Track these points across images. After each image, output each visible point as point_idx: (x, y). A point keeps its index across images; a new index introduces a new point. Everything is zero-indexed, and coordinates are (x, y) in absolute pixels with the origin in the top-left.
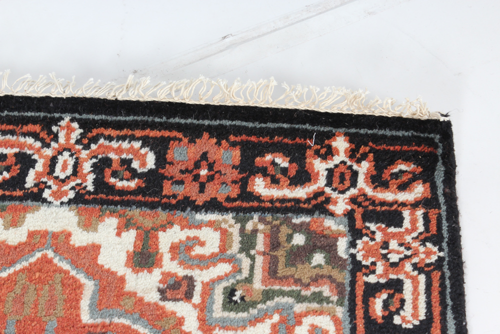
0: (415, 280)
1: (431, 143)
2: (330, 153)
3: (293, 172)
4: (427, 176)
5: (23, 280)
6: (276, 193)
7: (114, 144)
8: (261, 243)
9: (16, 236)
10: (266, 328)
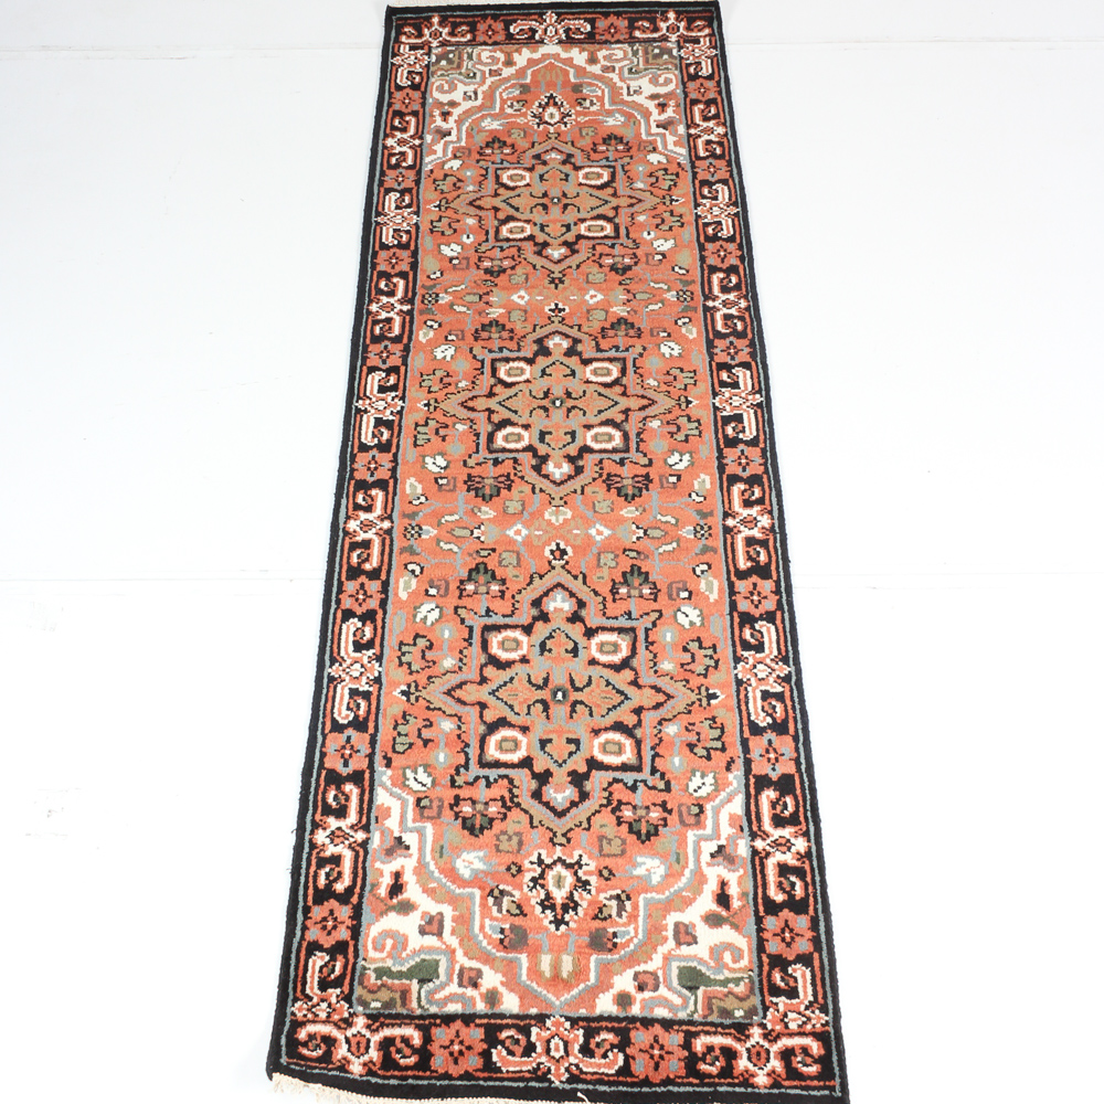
0: (707, 62)
1: (710, 11)
2: (667, 19)
3: (651, 28)
4: (710, 25)
5: (543, 70)
6: (645, 36)
7: (572, 22)
8: (641, 53)
9: (537, 56)
10: (647, 78)
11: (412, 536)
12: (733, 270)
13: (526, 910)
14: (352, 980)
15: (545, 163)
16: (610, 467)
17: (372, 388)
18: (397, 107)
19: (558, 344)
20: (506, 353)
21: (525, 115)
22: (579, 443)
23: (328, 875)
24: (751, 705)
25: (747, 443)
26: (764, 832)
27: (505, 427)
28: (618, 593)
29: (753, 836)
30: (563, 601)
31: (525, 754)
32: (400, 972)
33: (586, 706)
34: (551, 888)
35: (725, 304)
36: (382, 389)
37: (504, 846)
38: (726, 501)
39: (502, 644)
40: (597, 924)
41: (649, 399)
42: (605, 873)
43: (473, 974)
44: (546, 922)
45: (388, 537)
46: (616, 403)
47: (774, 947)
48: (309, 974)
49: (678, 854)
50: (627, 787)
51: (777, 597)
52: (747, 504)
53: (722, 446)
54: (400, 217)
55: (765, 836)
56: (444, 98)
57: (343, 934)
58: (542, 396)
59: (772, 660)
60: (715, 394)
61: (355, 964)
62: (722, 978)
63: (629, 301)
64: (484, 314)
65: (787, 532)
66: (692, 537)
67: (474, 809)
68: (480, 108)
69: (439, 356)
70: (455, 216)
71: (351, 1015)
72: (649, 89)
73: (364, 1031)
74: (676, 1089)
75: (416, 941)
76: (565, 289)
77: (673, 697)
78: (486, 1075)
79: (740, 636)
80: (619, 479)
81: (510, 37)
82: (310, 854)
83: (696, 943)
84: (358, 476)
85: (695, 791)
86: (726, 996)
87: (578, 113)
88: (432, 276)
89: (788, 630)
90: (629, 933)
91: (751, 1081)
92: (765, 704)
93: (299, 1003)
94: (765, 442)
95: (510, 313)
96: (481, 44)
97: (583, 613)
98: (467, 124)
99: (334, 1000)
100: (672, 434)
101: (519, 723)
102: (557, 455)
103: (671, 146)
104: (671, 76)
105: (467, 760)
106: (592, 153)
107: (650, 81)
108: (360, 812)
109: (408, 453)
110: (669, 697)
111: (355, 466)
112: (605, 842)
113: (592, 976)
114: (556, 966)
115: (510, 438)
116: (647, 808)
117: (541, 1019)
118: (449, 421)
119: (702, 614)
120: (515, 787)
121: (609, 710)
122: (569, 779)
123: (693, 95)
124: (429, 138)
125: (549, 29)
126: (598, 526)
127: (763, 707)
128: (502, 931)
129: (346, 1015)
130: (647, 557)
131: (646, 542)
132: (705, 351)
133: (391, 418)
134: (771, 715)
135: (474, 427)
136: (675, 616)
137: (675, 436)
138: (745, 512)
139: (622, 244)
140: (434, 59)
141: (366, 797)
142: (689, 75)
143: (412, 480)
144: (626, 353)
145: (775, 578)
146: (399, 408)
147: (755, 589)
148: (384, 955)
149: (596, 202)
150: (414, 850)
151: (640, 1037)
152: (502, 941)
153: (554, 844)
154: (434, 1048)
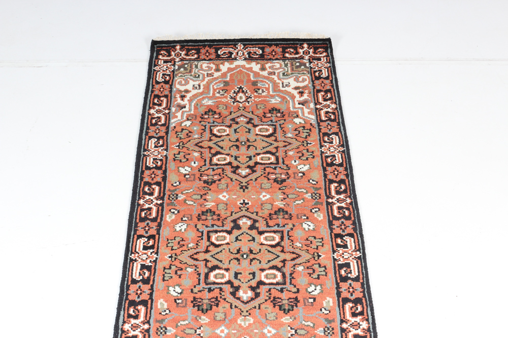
0: (325, 70)
1: (326, 44)
2: (303, 48)
3: (295, 52)
4: (326, 51)
5: (236, 74)
6: (291, 56)
7: (252, 49)
8: (289, 65)
9: (233, 66)
10: (293, 78)
11: (161, 333)
12: (342, 182)
15: (237, 123)
16: (275, 293)
17: (139, 247)
18: (156, 92)
19: (245, 223)
20: (215, 228)
21: (226, 97)
22: (257, 279)
25: (353, 280)
27: (215, 270)
35: (338, 200)
36: (145, 248)
38: (342, 313)
41: (297, 254)
45: (147, 334)
46: (278, 256)
52: (354, 315)
53: (339, 281)
54: (157, 152)
56: (182, 88)
58: (236, 252)
60: (334, 252)
63: (284, 199)
64: (203, 206)
65: (377, 331)
66: (323, 334)
68: (202, 94)
69: (178, 229)
70: (187, 152)
72: (294, 84)
76: (248, 192)
80: (280, 300)
81: (218, 56)
84: (130, 298)
87: (255, 97)
88: (174, 185)
94: (363, 279)
95: (218, 205)
96: (203, 60)
98: (195, 102)
100: (310, 274)
102: (244, 286)
103: (306, 115)
104: (306, 77)
106: (263, 118)
107: (295, 80)
109: (159, 285)
111: (129, 292)
115: (218, 276)
118: (183, 266)
123: (318, 87)
124: (173, 109)
125: (239, 52)
126: (268, 328)
132: (328, 227)
133: (150, 264)
135: (197, 270)
137: (312, 275)
138: (353, 320)
139: (280, 167)
140: (177, 67)
142: (315, 77)
143: (162, 300)
144: (283, 228)
146: (155, 259)
149: (265, 144)
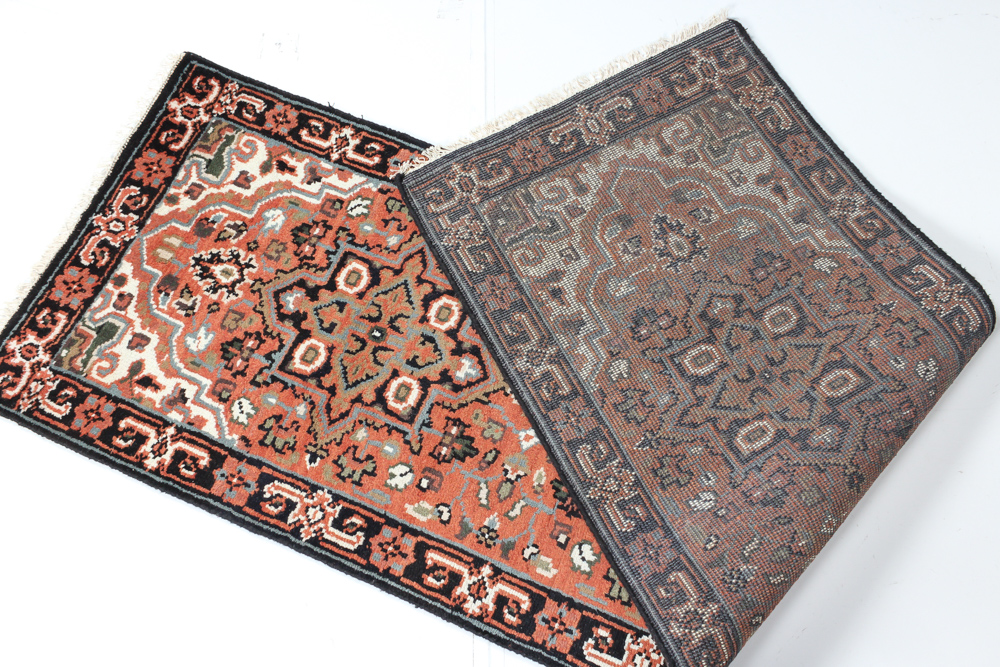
13: (220, 243)
14: (235, 121)
23: (317, 128)
24: (288, 487)
25: (579, 643)
26: (178, 440)
28: (454, 425)
29: (179, 430)
30: (467, 375)
31: (340, 288)
32: (224, 150)
33: (357, 351)
34: (225, 266)
37: (274, 246)
38: (514, 580)
39: (448, 307)
40: (182, 285)
42: (215, 307)
43: (195, 194)
44: (203, 253)
47: (92, 401)
48: (253, 98)
49: (198, 365)
50: (271, 353)
51: (381, 570)
52: (502, 601)
53: (585, 613)
55: (174, 438)
57: (269, 125)
59: (321, 529)
61: (244, 126)
62: (95, 353)
65: (451, 624)
66: (486, 523)
67: (314, 236)
71: (212, 115)
73: (198, 119)
74: (44, 288)
75: (239, 167)
77: (330, 424)
78: (125, 178)
79: (358, 513)
82: (338, 121)
83: (128, 347)
85: (240, 403)
86: (80, 350)
89: (343, 561)
90: (163, 304)
91: (17, 337)
92: (283, 501)
93: (237, 87)
97: (447, 387)
99: (228, 108)
101: (368, 294)
105: (356, 245)
108: (353, 161)
110: (332, 422)
112: (238, 317)
113: (149, 268)
114: (169, 247)
116: (247, 360)
117: (141, 225)
119: (397, 489)
120: (317, 270)
121: (345, 368)
122: (301, 312)
127: (281, 496)
128: (213, 222)
129: (214, 111)
130: (481, 468)
131: (499, 476)
134: (270, 499)
136: (406, 464)
138: (492, 592)
141: (362, 169)
145: (402, 579)
147: (400, 553)
148: (241, 145)
150: (305, 187)
151: (91, 281)
152: (207, 219)
153: (256, 281)
154: (163, 155)
